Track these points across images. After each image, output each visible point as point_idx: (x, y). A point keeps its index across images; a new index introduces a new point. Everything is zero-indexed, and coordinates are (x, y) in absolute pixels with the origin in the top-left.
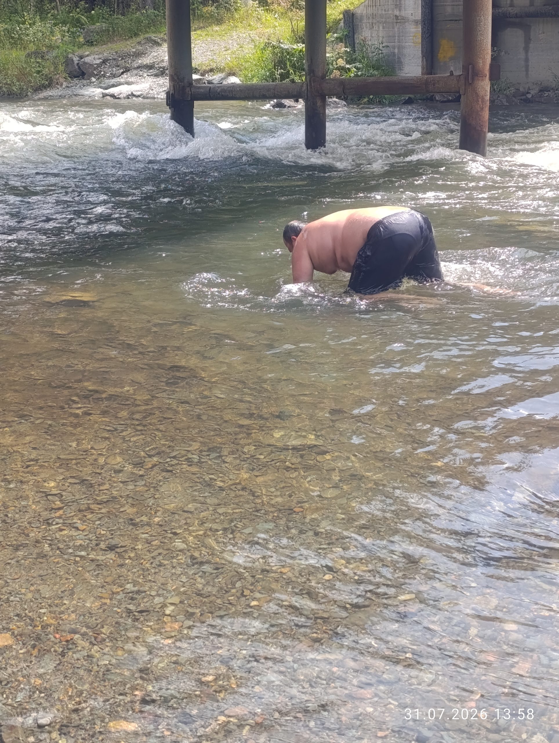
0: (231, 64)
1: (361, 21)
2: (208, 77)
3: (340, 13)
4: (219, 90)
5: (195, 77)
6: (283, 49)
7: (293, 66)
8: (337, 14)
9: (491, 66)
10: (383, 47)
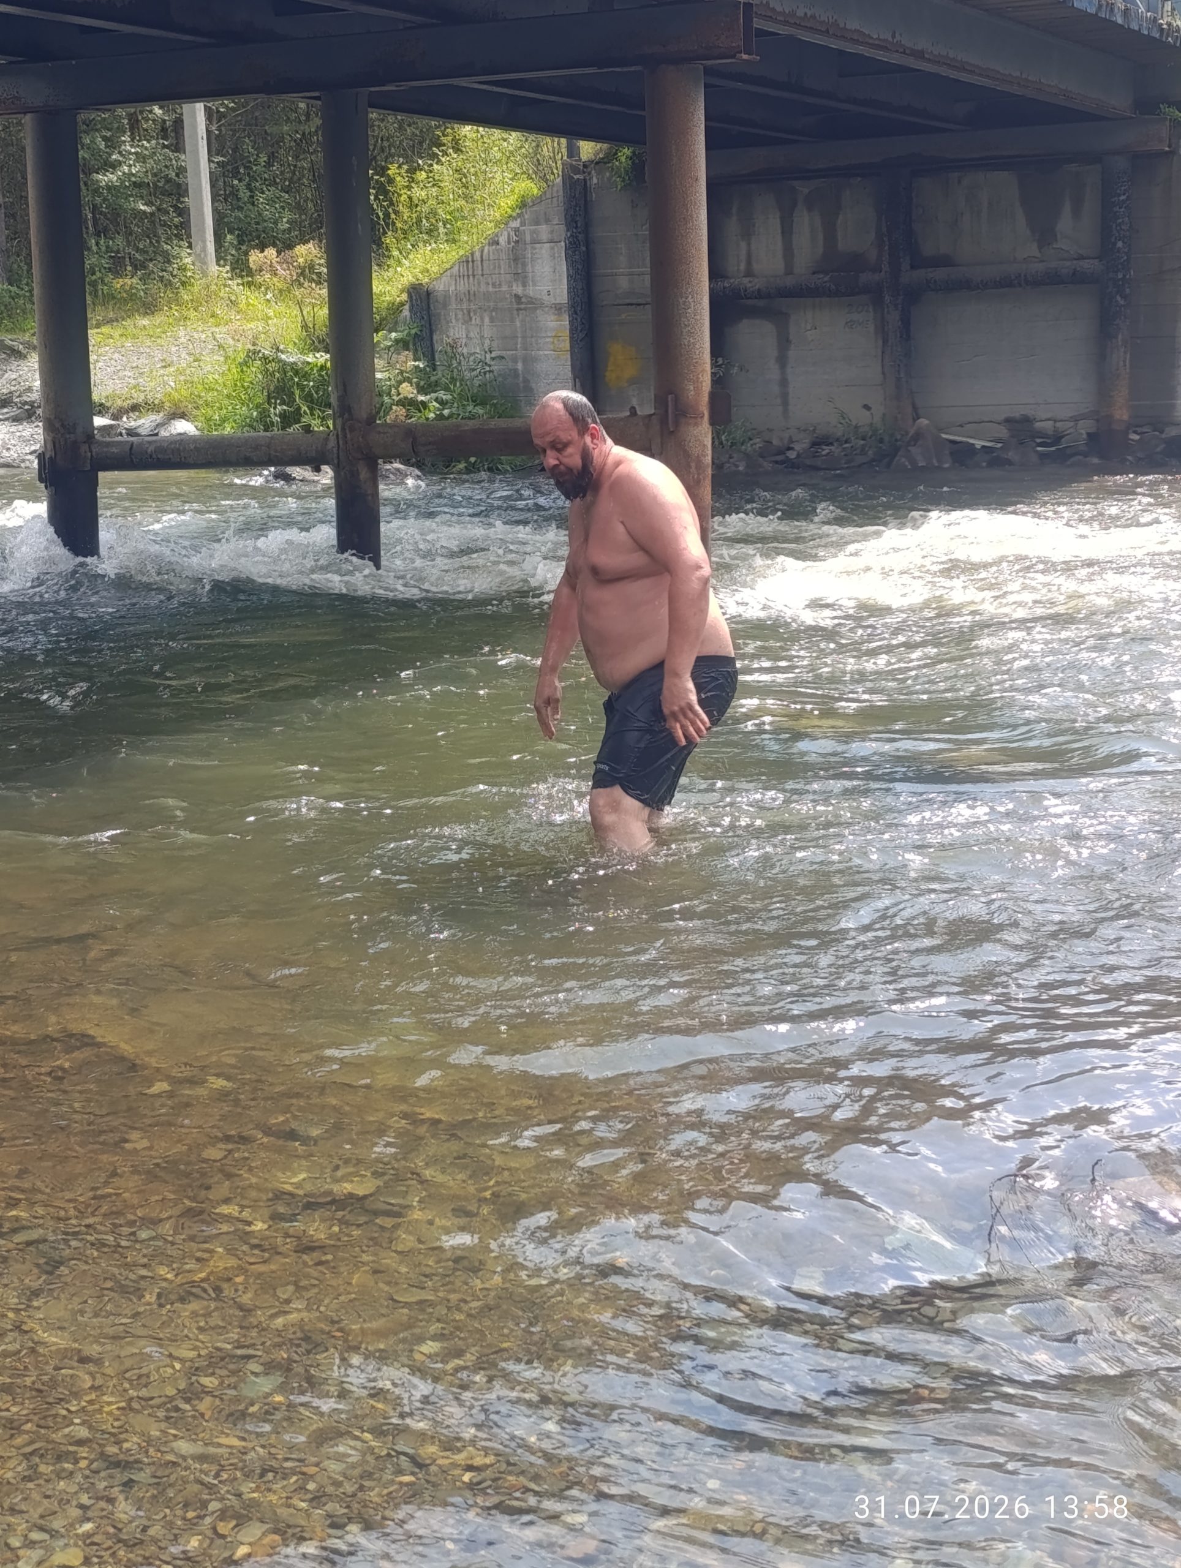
0: (176, 396)
1: (445, 305)
2: (128, 422)
3: (402, 291)
4: (151, 449)
5: (99, 421)
6: (285, 363)
7: (308, 398)
8: (395, 292)
9: (713, 396)
10: (493, 359)
